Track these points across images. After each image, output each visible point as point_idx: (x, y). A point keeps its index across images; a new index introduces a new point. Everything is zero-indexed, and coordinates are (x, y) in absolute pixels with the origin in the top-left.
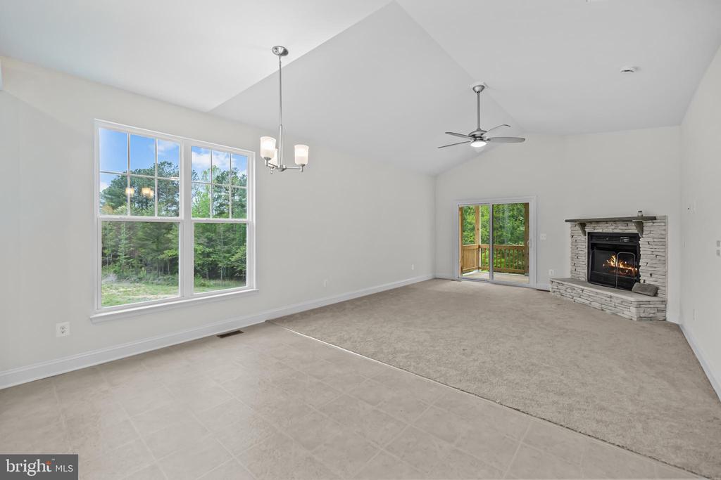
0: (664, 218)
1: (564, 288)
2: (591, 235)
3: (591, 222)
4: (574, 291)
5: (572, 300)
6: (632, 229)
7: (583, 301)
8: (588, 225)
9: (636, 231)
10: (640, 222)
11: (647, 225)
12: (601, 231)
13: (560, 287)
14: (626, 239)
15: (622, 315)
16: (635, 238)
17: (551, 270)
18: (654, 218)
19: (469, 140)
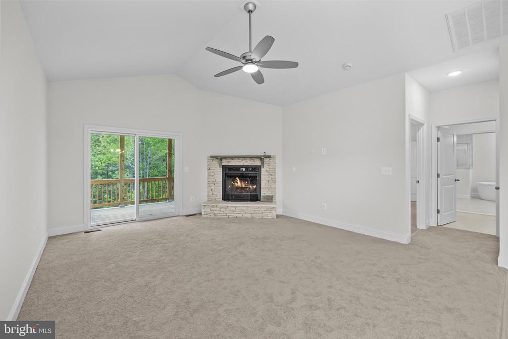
0: (275, 157)
1: (218, 209)
2: (225, 168)
4: (228, 210)
5: (227, 217)
6: (257, 163)
7: (236, 215)
8: (223, 160)
9: (260, 164)
10: (261, 158)
11: (266, 161)
13: (214, 209)
15: (267, 218)
17: (192, 197)
18: (269, 157)
19: (241, 64)
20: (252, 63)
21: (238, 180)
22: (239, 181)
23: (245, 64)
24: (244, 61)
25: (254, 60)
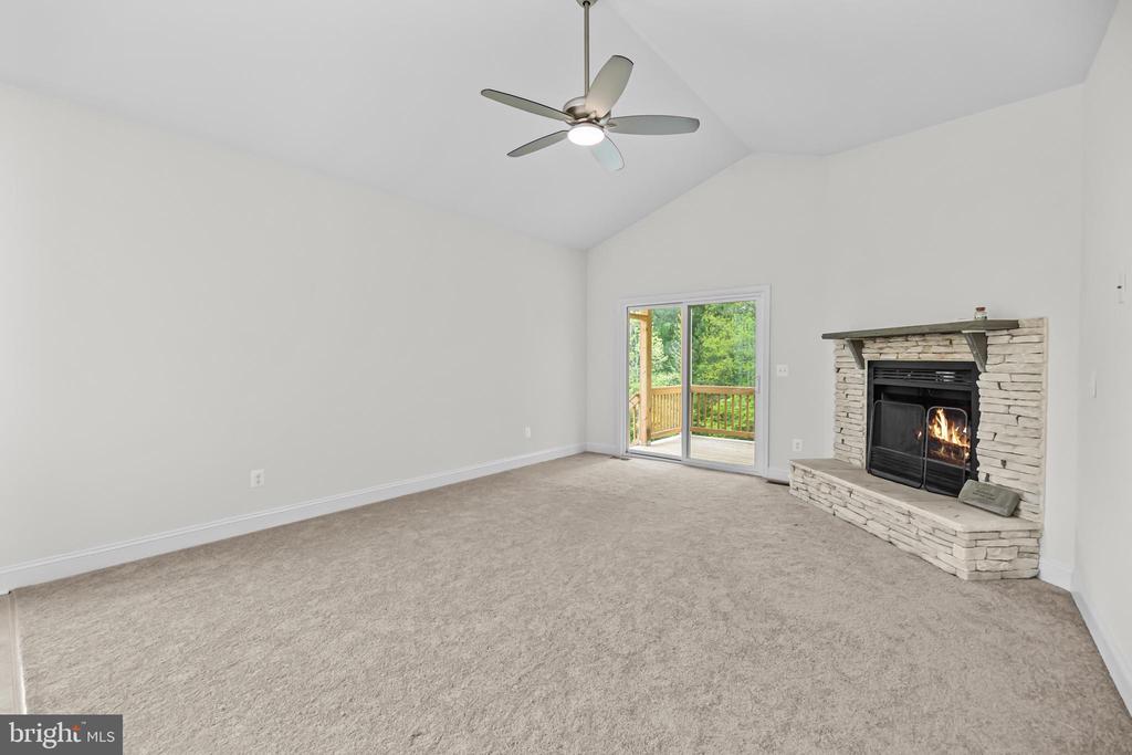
0: (1040, 323)
1: (815, 482)
2: (874, 368)
3: (875, 337)
4: (834, 493)
5: (831, 511)
6: (962, 352)
7: (851, 515)
8: (868, 344)
9: (970, 358)
10: (980, 334)
11: (997, 341)
12: (892, 357)
13: (808, 479)
14: (948, 376)
15: (934, 561)
16: (968, 372)
18: (1013, 325)
19: (565, 126)
20: (590, 121)
21: (942, 417)
22: (943, 421)
23: (573, 124)
24: (570, 119)
25: (593, 116)
